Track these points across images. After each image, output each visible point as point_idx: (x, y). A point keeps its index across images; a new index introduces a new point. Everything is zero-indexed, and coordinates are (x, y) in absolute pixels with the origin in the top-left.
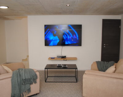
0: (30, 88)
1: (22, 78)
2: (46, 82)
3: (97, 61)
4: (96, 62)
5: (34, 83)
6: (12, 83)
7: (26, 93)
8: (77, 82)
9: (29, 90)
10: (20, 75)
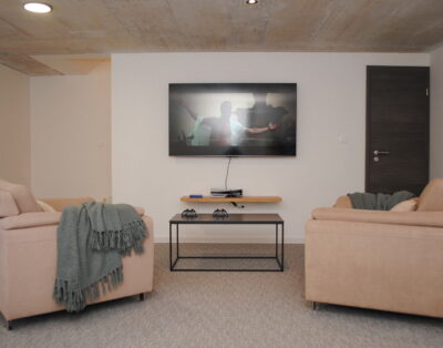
0: (122, 267)
1: (93, 227)
2: (172, 270)
3: (352, 192)
4: (349, 195)
5: (133, 252)
6: (59, 240)
7: (106, 285)
8: (282, 270)
9: (117, 275)
10: (88, 219)
